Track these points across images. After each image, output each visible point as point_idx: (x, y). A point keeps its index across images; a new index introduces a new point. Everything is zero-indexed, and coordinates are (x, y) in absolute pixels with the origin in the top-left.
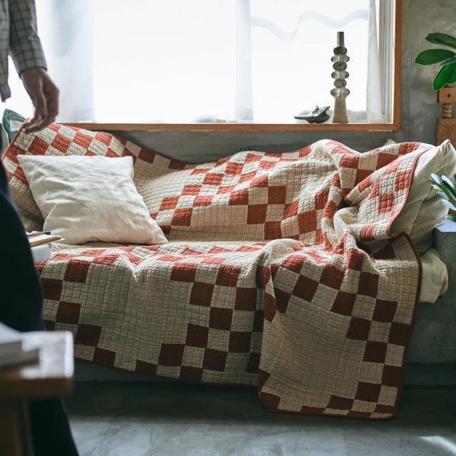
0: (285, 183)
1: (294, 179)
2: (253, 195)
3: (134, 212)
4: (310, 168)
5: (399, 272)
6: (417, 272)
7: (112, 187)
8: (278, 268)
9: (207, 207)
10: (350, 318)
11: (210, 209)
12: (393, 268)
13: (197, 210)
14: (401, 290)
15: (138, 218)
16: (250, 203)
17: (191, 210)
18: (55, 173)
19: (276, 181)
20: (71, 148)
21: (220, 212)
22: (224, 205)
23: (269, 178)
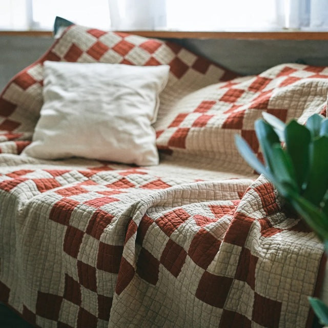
0: (286, 106)
1: (299, 101)
2: (248, 118)
3: (120, 129)
4: (318, 89)
5: (291, 258)
6: (317, 263)
7: (106, 99)
8: (151, 223)
9: (203, 128)
10: (221, 311)
11: (205, 131)
12: (284, 250)
13: (193, 131)
14: (288, 286)
15: (123, 136)
16: (244, 128)
17: (188, 130)
18: (62, 82)
19: (277, 102)
20: (106, 55)
21: (213, 135)
22: (217, 128)
23: (271, 99)
